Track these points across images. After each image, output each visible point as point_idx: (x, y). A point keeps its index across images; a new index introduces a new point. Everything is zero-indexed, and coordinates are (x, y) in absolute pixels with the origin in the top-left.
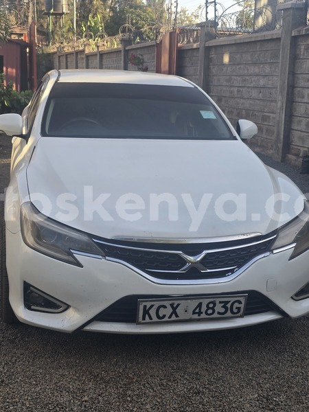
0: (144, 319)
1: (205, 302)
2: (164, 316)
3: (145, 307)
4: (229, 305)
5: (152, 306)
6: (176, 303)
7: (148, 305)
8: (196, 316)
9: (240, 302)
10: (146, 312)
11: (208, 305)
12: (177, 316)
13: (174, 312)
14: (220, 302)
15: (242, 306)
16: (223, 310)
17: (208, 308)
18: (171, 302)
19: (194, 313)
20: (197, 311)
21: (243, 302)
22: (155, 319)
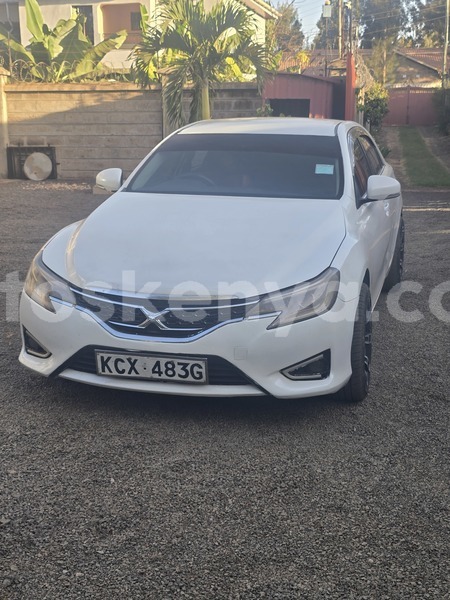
0: (104, 371)
1: (163, 361)
2: (124, 371)
3: (102, 358)
4: (188, 368)
5: (109, 358)
6: (133, 358)
7: (106, 356)
8: (156, 376)
9: (200, 367)
10: (105, 364)
11: (166, 365)
12: (137, 373)
13: (133, 368)
14: (179, 364)
15: (203, 371)
16: (183, 373)
17: (168, 369)
18: (128, 357)
19: (154, 372)
20: (157, 370)
21: (203, 366)
22: (115, 373)
